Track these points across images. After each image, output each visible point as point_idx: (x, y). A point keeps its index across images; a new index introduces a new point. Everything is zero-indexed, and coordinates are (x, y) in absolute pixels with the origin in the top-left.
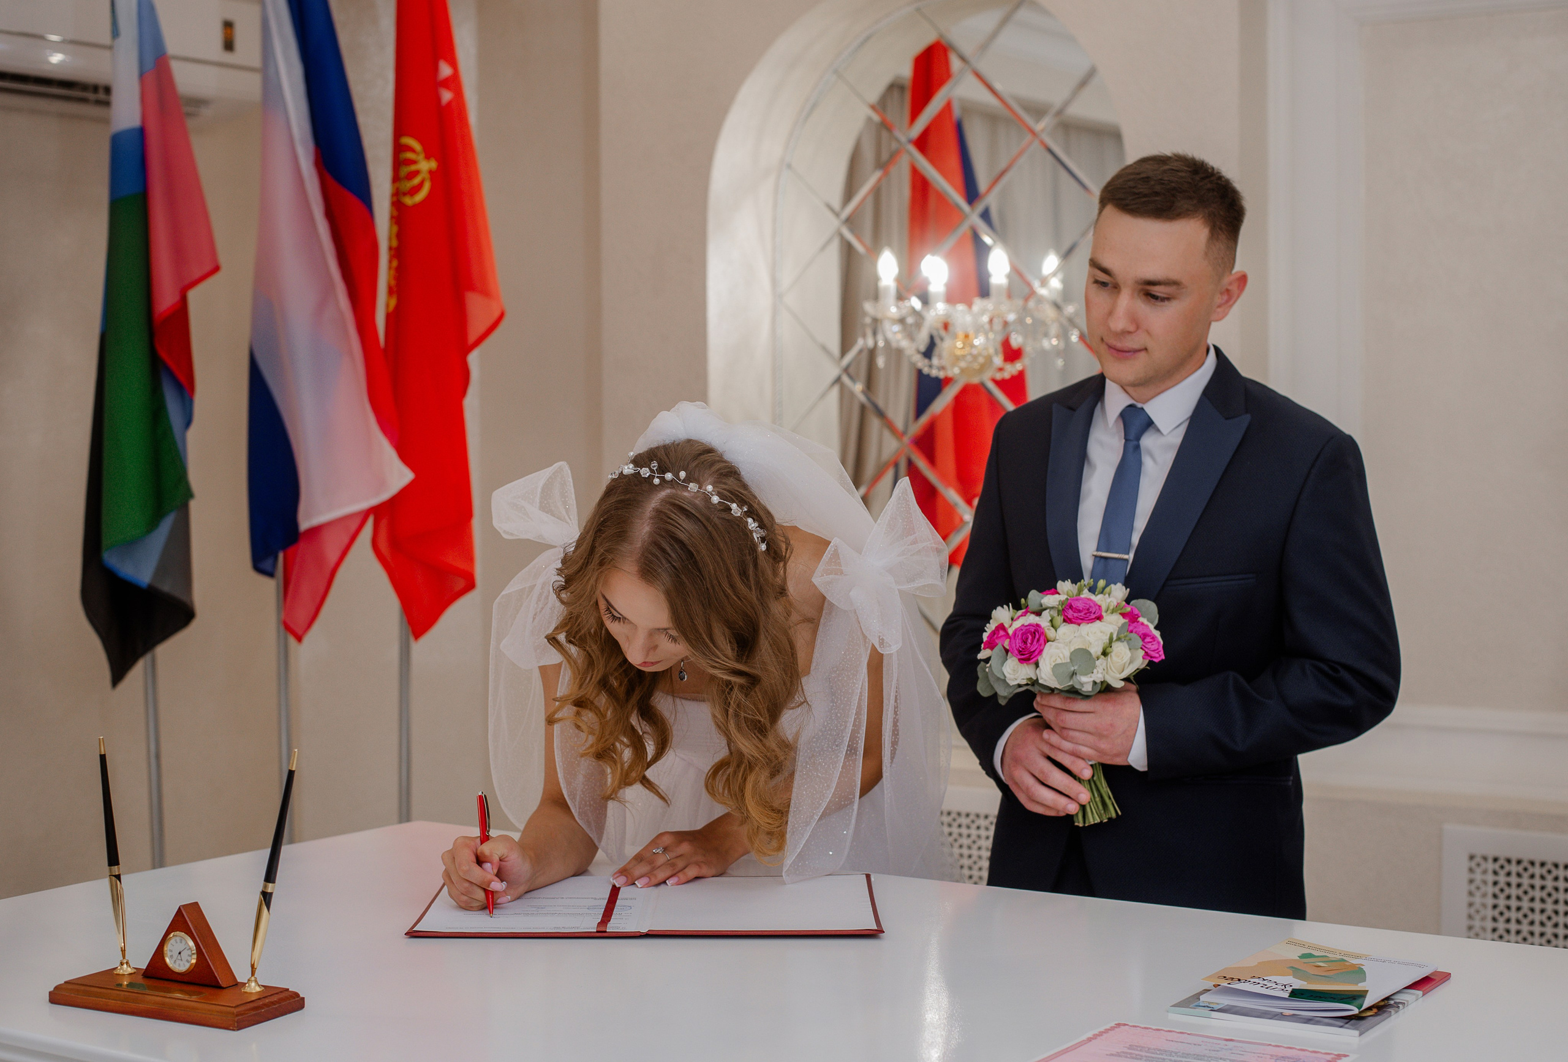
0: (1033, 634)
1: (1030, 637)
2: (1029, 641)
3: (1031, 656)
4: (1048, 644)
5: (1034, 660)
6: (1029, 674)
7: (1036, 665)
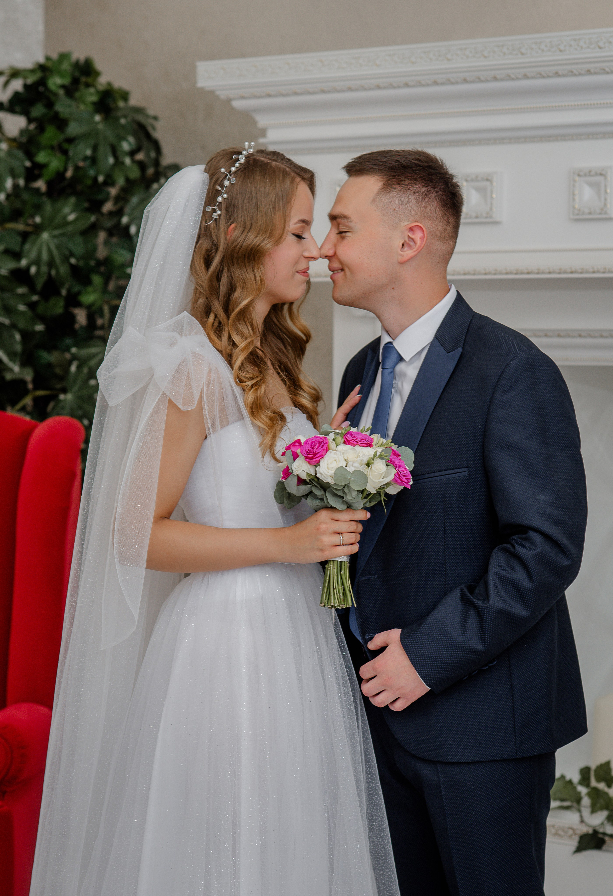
0: (320, 443)
1: (318, 445)
2: (316, 447)
3: (315, 456)
4: (329, 452)
5: (316, 461)
6: (310, 469)
7: (317, 464)
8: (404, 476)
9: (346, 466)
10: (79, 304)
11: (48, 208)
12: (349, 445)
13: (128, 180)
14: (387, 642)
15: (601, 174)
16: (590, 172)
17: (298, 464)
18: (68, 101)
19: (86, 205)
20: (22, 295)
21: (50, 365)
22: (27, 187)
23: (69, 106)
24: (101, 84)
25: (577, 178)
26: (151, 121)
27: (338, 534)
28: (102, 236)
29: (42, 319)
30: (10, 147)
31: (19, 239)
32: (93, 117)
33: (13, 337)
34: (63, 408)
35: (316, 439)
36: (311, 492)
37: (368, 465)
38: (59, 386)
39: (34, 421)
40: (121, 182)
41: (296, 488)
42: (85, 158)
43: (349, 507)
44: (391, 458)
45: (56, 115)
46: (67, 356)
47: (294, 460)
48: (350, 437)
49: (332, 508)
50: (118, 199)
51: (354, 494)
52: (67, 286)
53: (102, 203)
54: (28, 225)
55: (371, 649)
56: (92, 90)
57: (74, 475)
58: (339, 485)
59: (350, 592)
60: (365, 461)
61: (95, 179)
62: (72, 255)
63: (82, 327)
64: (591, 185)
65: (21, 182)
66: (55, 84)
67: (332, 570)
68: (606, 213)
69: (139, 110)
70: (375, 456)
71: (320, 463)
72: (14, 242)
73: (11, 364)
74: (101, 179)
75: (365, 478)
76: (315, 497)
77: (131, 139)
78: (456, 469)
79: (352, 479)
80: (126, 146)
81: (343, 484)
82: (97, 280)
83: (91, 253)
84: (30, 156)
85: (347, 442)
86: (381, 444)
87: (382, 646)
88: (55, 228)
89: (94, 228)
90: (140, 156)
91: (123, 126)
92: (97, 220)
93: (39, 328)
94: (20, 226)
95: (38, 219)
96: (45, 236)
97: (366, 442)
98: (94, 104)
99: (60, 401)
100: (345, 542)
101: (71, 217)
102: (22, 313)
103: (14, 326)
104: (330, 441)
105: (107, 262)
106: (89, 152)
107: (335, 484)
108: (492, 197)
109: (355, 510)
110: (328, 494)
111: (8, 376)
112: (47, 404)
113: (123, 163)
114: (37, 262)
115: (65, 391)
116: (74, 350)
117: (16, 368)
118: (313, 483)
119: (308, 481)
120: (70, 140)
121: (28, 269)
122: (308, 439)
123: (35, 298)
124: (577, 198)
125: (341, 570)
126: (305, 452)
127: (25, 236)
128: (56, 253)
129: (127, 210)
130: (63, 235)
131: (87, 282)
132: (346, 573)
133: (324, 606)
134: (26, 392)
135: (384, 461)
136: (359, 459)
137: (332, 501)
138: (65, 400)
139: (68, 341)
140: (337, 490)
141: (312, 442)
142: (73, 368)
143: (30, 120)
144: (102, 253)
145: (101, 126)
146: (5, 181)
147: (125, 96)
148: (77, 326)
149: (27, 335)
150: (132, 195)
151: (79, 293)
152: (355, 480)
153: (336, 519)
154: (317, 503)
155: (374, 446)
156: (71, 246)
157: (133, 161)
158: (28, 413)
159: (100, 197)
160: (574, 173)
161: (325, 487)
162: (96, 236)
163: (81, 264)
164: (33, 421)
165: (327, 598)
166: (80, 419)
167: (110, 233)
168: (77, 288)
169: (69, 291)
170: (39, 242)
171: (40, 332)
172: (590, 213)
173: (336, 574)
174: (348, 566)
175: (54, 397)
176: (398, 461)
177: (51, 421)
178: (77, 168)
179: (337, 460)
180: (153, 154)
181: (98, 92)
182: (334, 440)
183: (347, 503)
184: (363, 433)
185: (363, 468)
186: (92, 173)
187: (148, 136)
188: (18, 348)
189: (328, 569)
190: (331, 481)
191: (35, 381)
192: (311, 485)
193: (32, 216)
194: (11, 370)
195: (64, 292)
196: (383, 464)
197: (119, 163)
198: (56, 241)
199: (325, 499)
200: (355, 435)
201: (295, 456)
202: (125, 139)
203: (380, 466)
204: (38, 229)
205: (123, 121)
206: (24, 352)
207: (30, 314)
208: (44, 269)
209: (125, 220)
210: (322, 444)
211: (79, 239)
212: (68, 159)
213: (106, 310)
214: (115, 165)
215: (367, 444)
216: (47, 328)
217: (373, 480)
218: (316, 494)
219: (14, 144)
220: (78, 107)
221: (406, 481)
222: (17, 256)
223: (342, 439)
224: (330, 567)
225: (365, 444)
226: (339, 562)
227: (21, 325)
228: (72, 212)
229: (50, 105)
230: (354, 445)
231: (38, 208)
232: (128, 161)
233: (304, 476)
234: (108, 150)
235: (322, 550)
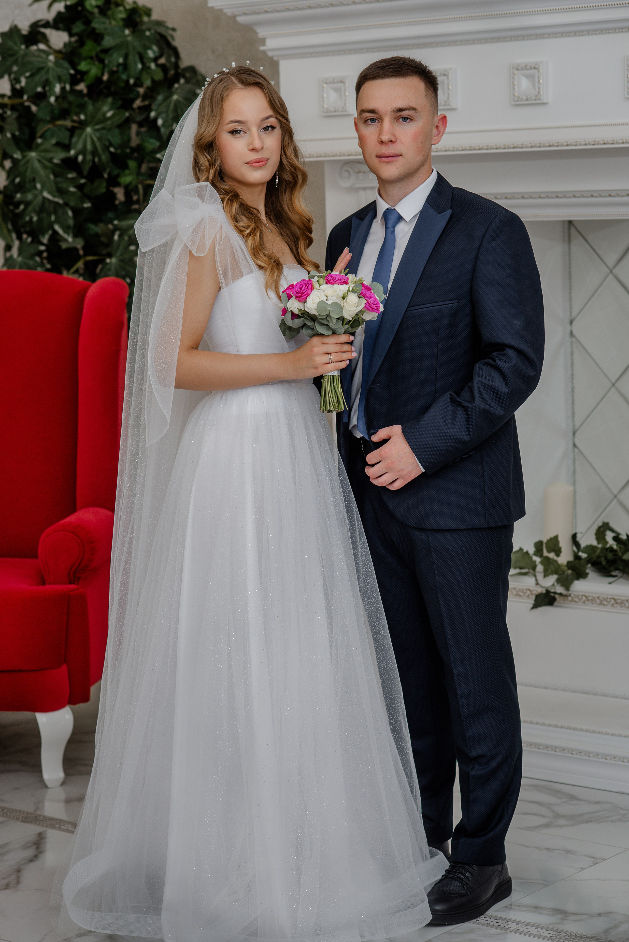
0: (306, 284)
1: (304, 286)
2: (303, 288)
3: (303, 295)
4: (313, 291)
5: (304, 298)
6: (300, 306)
7: (305, 302)
8: (374, 304)
9: (327, 300)
10: (118, 184)
11: (90, 107)
12: (330, 284)
13: (153, 81)
14: (390, 435)
15: (535, 68)
16: (526, 66)
17: (291, 303)
18: (103, 19)
19: (120, 103)
20: (72, 179)
21: (97, 235)
22: (72, 90)
23: (104, 23)
24: (128, 3)
25: (516, 72)
26: (171, 32)
27: (328, 355)
28: (134, 128)
29: (89, 198)
30: (56, 57)
31: (68, 133)
32: (123, 32)
33: (67, 214)
34: (109, 270)
35: (303, 282)
36: (305, 324)
37: (344, 298)
38: (104, 252)
39: (87, 282)
40: (148, 83)
41: (291, 321)
42: (119, 65)
43: (334, 333)
44: (363, 291)
45: (94, 29)
46: (110, 227)
47: (289, 300)
48: (330, 278)
49: (322, 335)
50: (145, 97)
51: (335, 321)
52: (108, 170)
53: (133, 100)
54: (74, 121)
55: (374, 441)
56: (121, 8)
57: (122, 323)
58: (322, 316)
59: (343, 399)
60: (341, 295)
61: (127, 82)
62: (111, 145)
63: (121, 203)
64: (527, 76)
65: (68, 87)
66: (91, 5)
67: (326, 384)
68: (540, 99)
69: (160, 23)
70: (349, 290)
71: (307, 300)
72: (64, 137)
73: (65, 236)
74: (132, 81)
75: (341, 308)
76: (309, 327)
77: (155, 48)
78: (450, 300)
79: (331, 309)
80: (151, 54)
81: (325, 314)
82: (132, 164)
83: (126, 142)
84: (74, 65)
85: (328, 282)
86: (356, 282)
87: (384, 438)
88: (96, 124)
89: (128, 122)
90: (162, 61)
91: (148, 37)
92: (130, 114)
93: (87, 205)
94: (68, 123)
95: (82, 117)
96: (89, 130)
97: (342, 281)
98: (123, 19)
99: (107, 264)
100: (333, 360)
101: (109, 114)
102: (73, 193)
103: (66, 204)
104: (314, 283)
105: (139, 148)
106: (121, 60)
107: (319, 315)
108: (449, 89)
109: (339, 335)
110: (316, 324)
111: (64, 246)
112: (96, 267)
113: (149, 68)
114: (83, 152)
115: (110, 256)
116: (116, 222)
117: (70, 239)
118: (304, 317)
119: (300, 315)
120: (106, 51)
121: (76, 157)
122: (298, 283)
123: (83, 181)
124: (516, 87)
125: (334, 383)
126: (295, 293)
127: (72, 131)
128: (98, 144)
129: (154, 106)
130: (103, 128)
131: (124, 167)
132: (338, 384)
133: (323, 411)
134: (78, 258)
135: (356, 294)
136: (336, 293)
137: (320, 329)
138: (110, 263)
139: (111, 215)
140: (322, 319)
141: (300, 285)
142: (116, 237)
143: (71, 35)
144: (135, 141)
145: (130, 38)
146: (54, 86)
147: (148, 12)
148: (117, 202)
149: (77, 212)
150: (158, 94)
151: (118, 176)
152: (334, 310)
153: (325, 343)
154: (310, 332)
155: (350, 284)
156: (110, 137)
157: (157, 65)
158: (81, 275)
159: (132, 96)
160: (513, 68)
161: (313, 318)
162: (130, 128)
163: (119, 151)
164: (85, 281)
165: (325, 405)
166: (124, 278)
167: (140, 125)
168: (116, 172)
169: (109, 174)
170: (84, 136)
171: (88, 208)
172: (527, 100)
173: (330, 385)
174: (339, 379)
175: (102, 261)
176: (369, 293)
177: (100, 282)
178: (112, 73)
179: (320, 296)
180: (173, 59)
181: (126, 10)
182: (318, 281)
183: (332, 329)
184: (341, 275)
185: (339, 301)
186: (124, 77)
187: (169, 44)
188: (71, 222)
189: (323, 383)
190: (316, 313)
191: (84, 248)
192: (304, 318)
193: (78, 114)
194: (66, 240)
195: (106, 176)
196: (355, 296)
197: (146, 68)
198: (98, 134)
199: (315, 328)
200: (335, 277)
201: (289, 297)
202: (150, 48)
203: (353, 298)
204: (82, 125)
205: (148, 33)
206: (75, 225)
207: (79, 194)
208: (89, 157)
209: (153, 114)
210: (308, 285)
211: (116, 132)
212: (104, 66)
213: (140, 187)
214: (143, 69)
215: (344, 282)
216: (93, 204)
217: (348, 309)
218: (309, 325)
219: (60, 56)
220: (110, 23)
221: (376, 308)
222: (67, 147)
223: (324, 280)
224: (325, 381)
225: (341, 282)
226: (331, 376)
227: (72, 204)
228: (110, 110)
229: (88, 22)
230: (333, 284)
231: (82, 108)
232: (153, 66)
233: (296, 312)
234: (137, 57)
235: (316, 368)
